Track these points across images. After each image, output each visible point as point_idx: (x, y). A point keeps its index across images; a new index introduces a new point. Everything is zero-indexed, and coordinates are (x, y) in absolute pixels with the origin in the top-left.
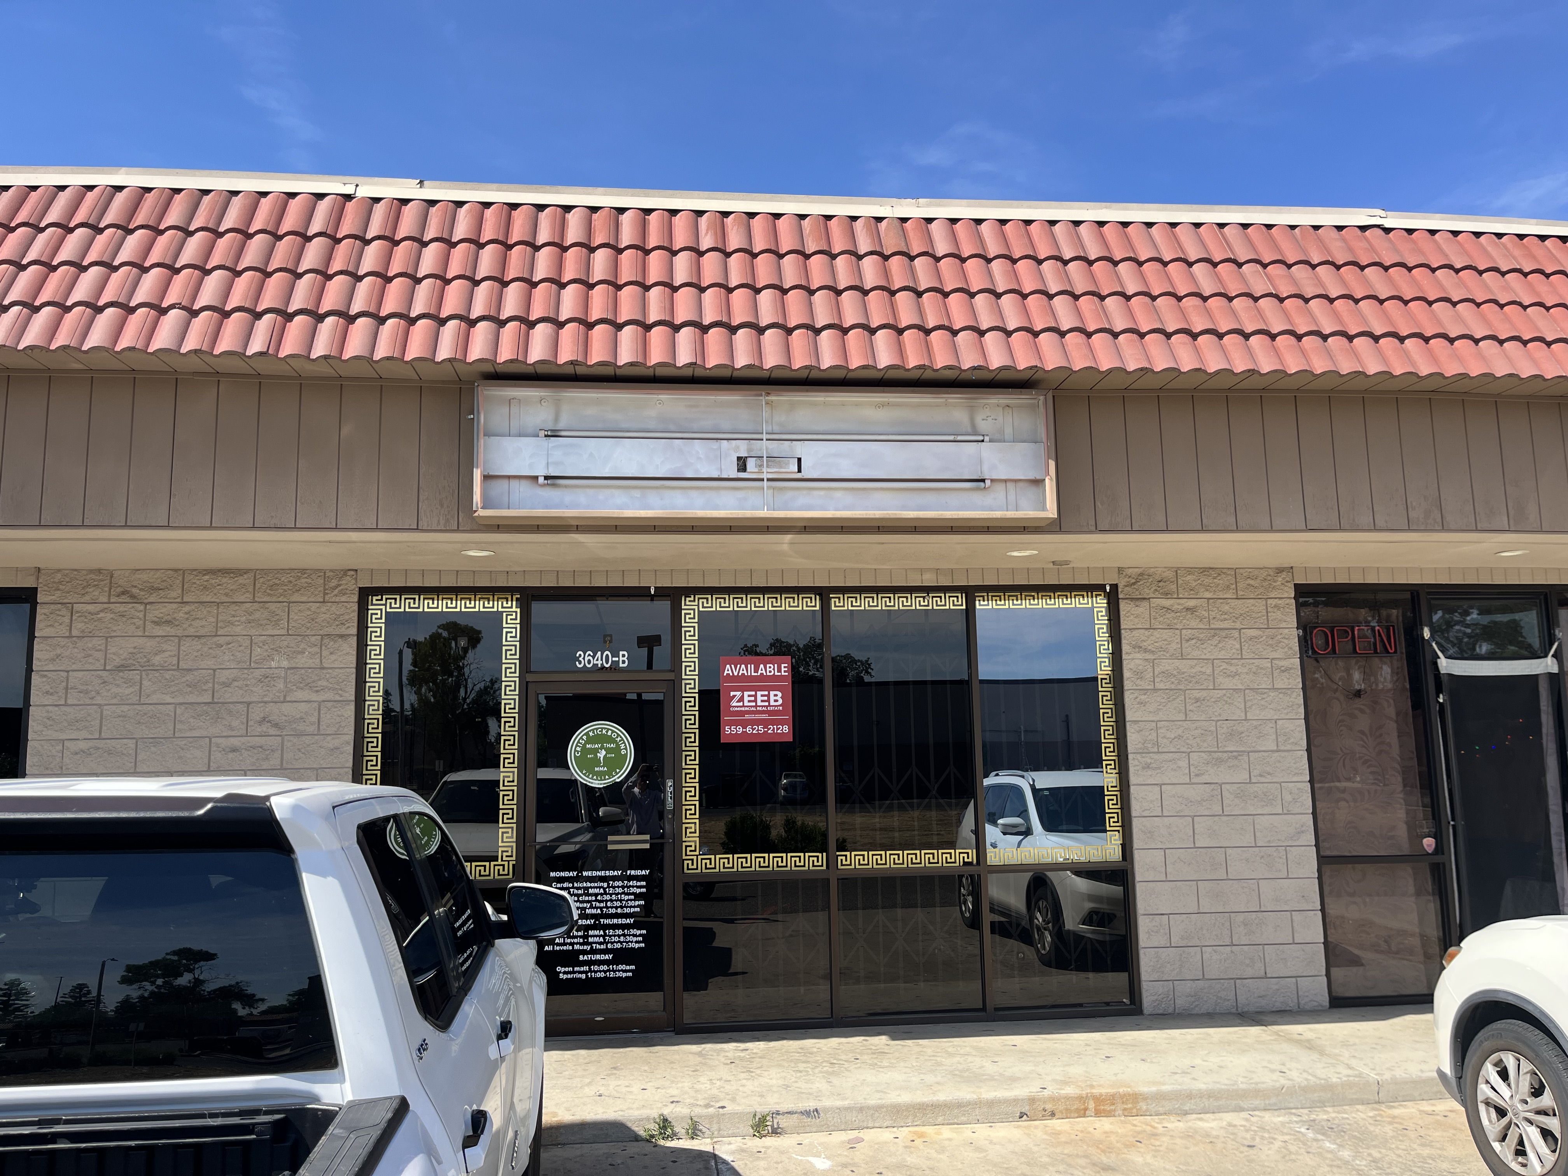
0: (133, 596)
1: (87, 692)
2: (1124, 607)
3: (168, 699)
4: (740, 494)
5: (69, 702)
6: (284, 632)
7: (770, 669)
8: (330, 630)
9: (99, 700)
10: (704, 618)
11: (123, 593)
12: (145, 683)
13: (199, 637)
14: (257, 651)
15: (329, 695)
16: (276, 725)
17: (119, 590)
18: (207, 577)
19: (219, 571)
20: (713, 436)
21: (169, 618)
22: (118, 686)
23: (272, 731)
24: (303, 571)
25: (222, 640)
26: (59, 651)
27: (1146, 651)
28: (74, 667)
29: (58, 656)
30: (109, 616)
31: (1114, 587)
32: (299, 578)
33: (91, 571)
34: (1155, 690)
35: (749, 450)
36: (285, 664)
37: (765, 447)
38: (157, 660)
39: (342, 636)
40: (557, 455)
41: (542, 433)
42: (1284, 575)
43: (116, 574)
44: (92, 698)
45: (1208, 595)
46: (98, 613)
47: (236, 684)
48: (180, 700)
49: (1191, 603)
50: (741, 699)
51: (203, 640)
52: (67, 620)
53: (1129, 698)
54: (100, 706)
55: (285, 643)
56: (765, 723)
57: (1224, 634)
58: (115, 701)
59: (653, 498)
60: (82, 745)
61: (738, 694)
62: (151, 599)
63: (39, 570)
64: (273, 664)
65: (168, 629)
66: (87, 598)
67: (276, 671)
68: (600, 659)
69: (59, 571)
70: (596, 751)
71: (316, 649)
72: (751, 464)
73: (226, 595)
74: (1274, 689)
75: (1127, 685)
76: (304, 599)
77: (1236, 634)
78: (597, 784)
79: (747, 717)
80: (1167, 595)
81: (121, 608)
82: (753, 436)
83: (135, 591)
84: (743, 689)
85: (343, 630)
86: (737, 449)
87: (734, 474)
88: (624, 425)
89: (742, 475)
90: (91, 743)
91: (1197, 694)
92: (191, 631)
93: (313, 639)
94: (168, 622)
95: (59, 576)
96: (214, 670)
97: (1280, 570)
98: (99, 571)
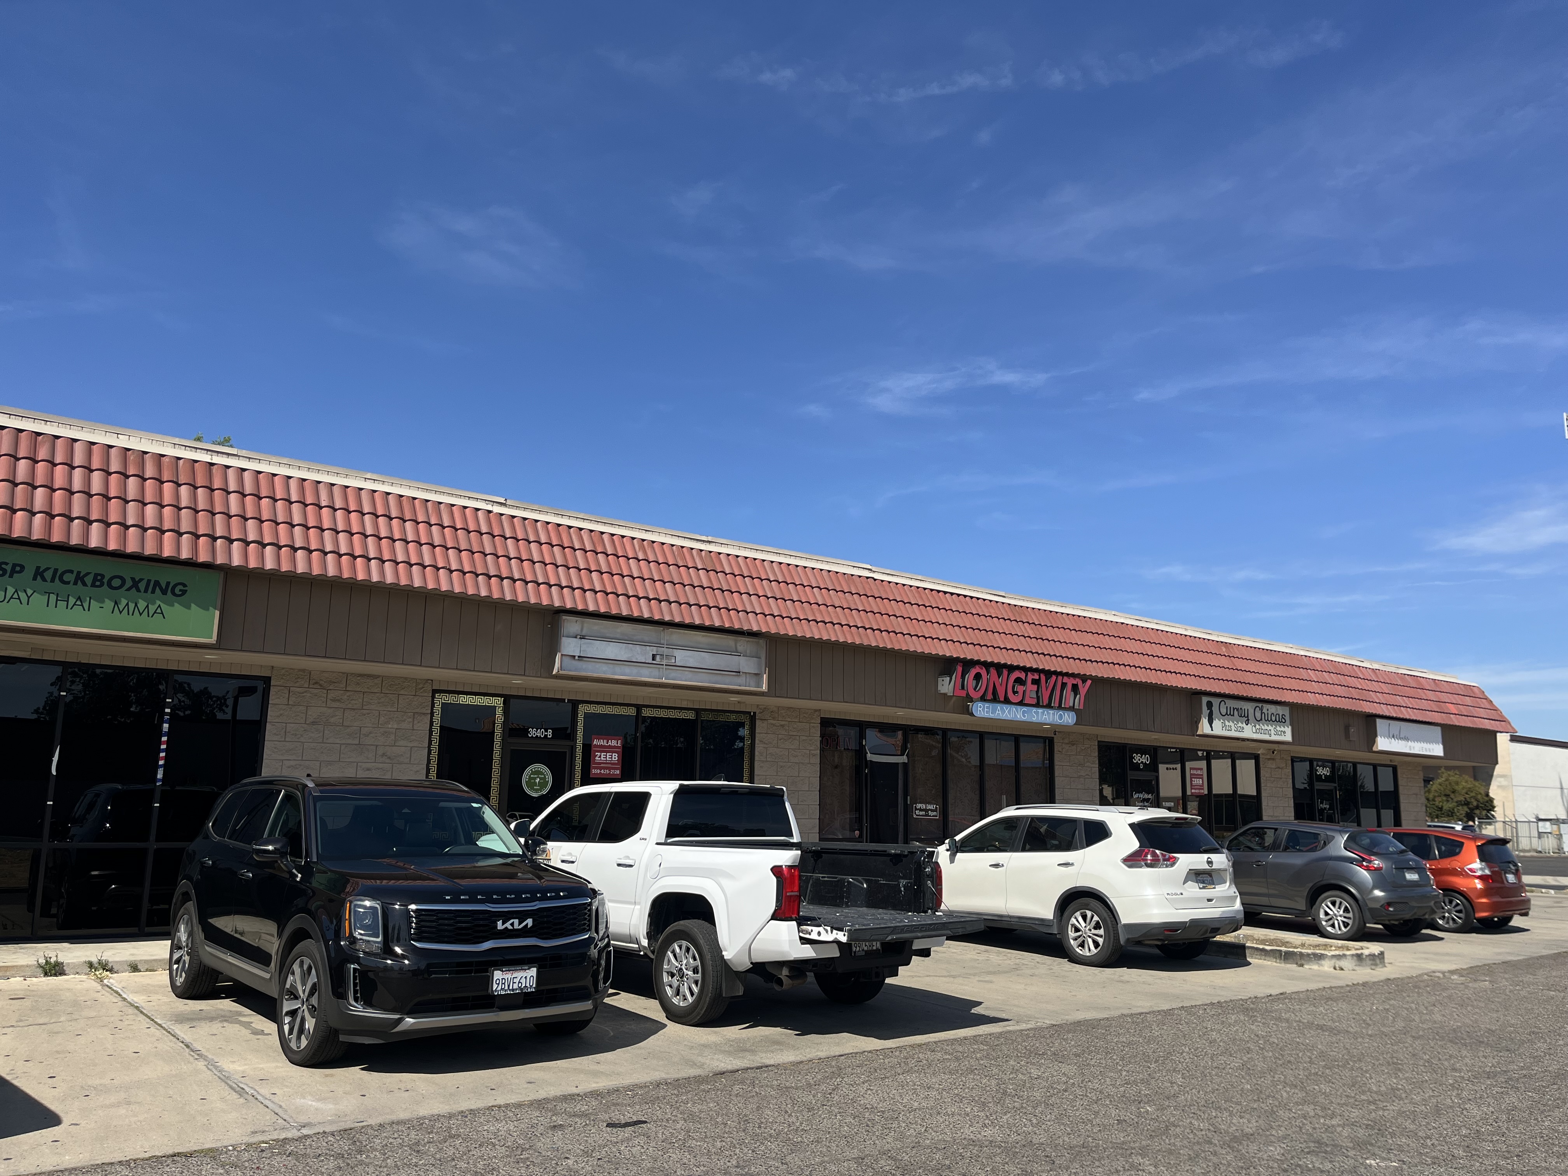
0: (321, 685)
1: (296, 735)
2: (758, 723)
3: (338, 741)
4: (650, 670)
5: (287, 740)
6: (396, 710)
7: (613, 743)
8: (418, 710)
9: (302, 740)
10: (587, 716)
11: (316, 683)
12: (326, 732)
13: (354, 709)
14: (382, 719)
15: (415, 744)
16: (389, 758)
17: (314, 681)
18: (359, 678)
19: (365, 675)
20: (643, 643)
21: (339, 698)
22: (313, 732)
23: (388, 761)
24: (406, 678)
25: (365, 711)
26: (281, 712)
27: (765, 743)
28: (289, 721)
29: (281, 715)
30: (309, 695)
31: (755, 713)
32: (404, 682)
33: (300, 670)
34: (767, 761)
35: (657, 651)
36: (395, 726)
37: (665, 651)
38: (332, 720)
39: (424, 714)
40: (584, 647)
41: (579, 637)
42: (817, 713)
43: (312, 673)
44: (299, 738)
45: (789, 720)
46: (303, 693)
47: (371, 735)
48: (344, 742)
49: (783, 723)
50: (600, 757)
51: (356, 711)
52: (287, 696)
53: (757, 764)
54: (303, 743)
55: (396, 716)
56: (610, 769)
57: (794, 737)
58: (310, 740)
59: (618, 669)
60: (292, 763)
61: (599, 754)
62: (331, 688)
63: (273, 667)
64: (390, 726)
65: (338, 704)
66: (297, 685)
67: (391, 730)
68: (540, 733)
69: (283, 669)
70: (535, 778)
71: (410, 720)
72: (658, 658)
73: (368, 688)
74: (810, 763)
75: (756, 758)
76: (406, 693)
77: (798, 737)
78: (535, 795)
79: (602, 765)
80: (774, 718)
81: (315, 691)
82: (659, 645)
83: (321, 682)
84: (601, 752)
85: (424, 711)
86: (652, 651)
87: (651, 661)
88: (608, 635)
89: (654, 662)
90: (298, 762)
91: (781, 764)
92: (350, 706)
93: (409, 714)
94: (338, 700)
95: (283, 671)
96: (361, 727)
97: (816, 711)
98: (303, 670)
